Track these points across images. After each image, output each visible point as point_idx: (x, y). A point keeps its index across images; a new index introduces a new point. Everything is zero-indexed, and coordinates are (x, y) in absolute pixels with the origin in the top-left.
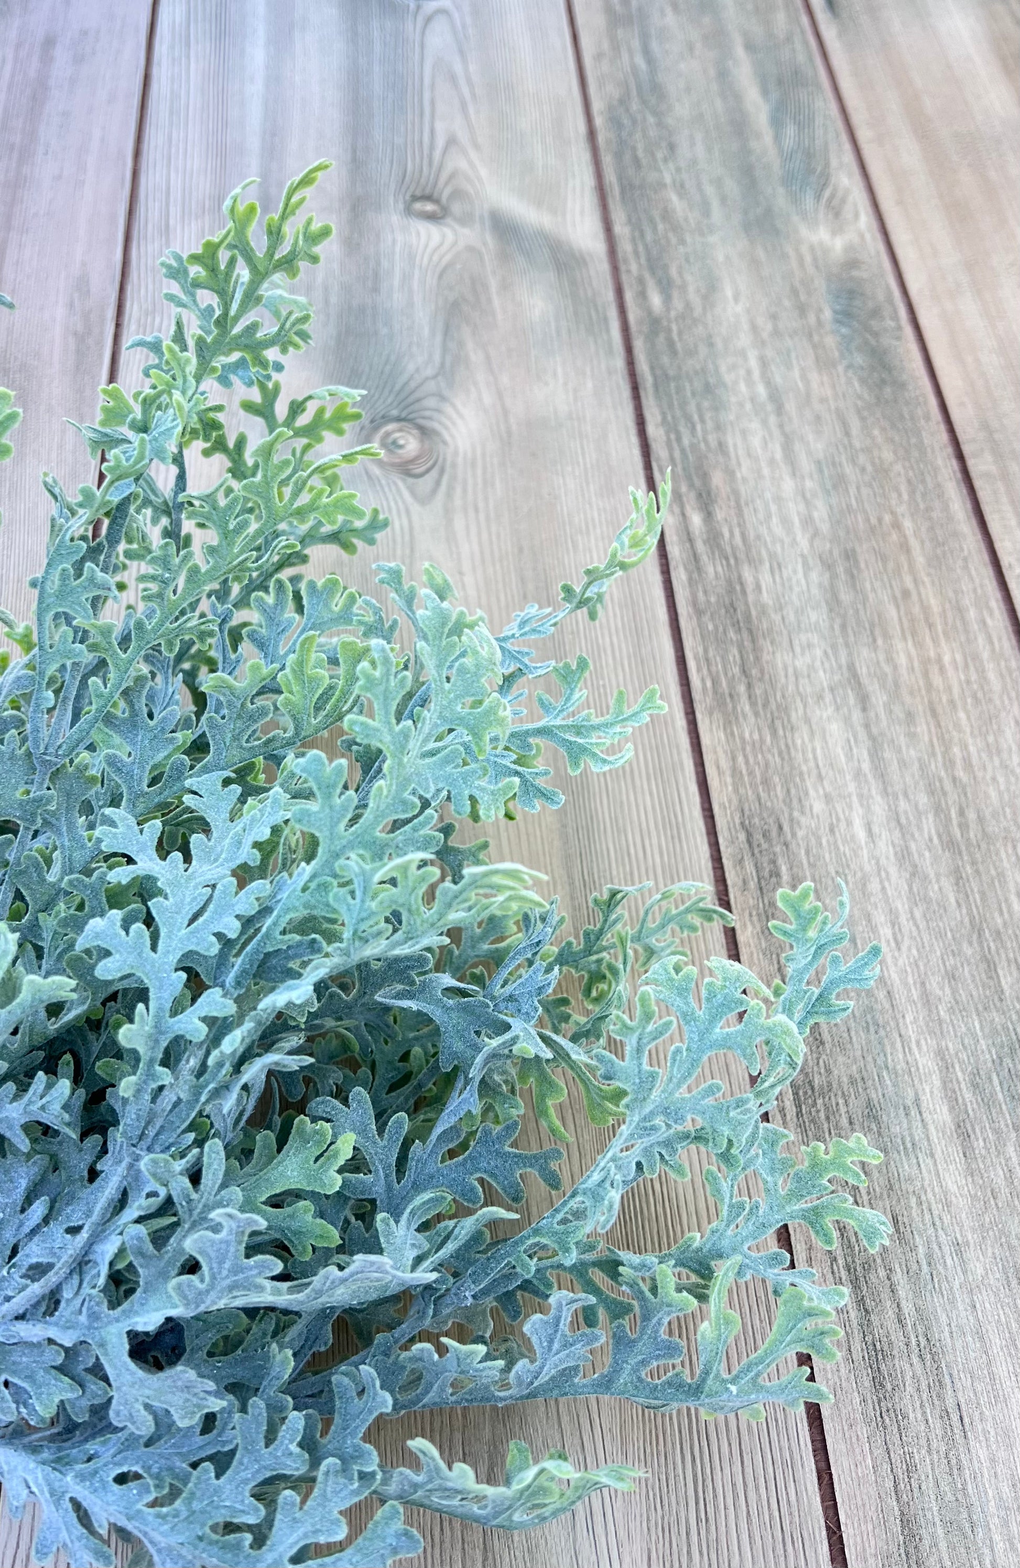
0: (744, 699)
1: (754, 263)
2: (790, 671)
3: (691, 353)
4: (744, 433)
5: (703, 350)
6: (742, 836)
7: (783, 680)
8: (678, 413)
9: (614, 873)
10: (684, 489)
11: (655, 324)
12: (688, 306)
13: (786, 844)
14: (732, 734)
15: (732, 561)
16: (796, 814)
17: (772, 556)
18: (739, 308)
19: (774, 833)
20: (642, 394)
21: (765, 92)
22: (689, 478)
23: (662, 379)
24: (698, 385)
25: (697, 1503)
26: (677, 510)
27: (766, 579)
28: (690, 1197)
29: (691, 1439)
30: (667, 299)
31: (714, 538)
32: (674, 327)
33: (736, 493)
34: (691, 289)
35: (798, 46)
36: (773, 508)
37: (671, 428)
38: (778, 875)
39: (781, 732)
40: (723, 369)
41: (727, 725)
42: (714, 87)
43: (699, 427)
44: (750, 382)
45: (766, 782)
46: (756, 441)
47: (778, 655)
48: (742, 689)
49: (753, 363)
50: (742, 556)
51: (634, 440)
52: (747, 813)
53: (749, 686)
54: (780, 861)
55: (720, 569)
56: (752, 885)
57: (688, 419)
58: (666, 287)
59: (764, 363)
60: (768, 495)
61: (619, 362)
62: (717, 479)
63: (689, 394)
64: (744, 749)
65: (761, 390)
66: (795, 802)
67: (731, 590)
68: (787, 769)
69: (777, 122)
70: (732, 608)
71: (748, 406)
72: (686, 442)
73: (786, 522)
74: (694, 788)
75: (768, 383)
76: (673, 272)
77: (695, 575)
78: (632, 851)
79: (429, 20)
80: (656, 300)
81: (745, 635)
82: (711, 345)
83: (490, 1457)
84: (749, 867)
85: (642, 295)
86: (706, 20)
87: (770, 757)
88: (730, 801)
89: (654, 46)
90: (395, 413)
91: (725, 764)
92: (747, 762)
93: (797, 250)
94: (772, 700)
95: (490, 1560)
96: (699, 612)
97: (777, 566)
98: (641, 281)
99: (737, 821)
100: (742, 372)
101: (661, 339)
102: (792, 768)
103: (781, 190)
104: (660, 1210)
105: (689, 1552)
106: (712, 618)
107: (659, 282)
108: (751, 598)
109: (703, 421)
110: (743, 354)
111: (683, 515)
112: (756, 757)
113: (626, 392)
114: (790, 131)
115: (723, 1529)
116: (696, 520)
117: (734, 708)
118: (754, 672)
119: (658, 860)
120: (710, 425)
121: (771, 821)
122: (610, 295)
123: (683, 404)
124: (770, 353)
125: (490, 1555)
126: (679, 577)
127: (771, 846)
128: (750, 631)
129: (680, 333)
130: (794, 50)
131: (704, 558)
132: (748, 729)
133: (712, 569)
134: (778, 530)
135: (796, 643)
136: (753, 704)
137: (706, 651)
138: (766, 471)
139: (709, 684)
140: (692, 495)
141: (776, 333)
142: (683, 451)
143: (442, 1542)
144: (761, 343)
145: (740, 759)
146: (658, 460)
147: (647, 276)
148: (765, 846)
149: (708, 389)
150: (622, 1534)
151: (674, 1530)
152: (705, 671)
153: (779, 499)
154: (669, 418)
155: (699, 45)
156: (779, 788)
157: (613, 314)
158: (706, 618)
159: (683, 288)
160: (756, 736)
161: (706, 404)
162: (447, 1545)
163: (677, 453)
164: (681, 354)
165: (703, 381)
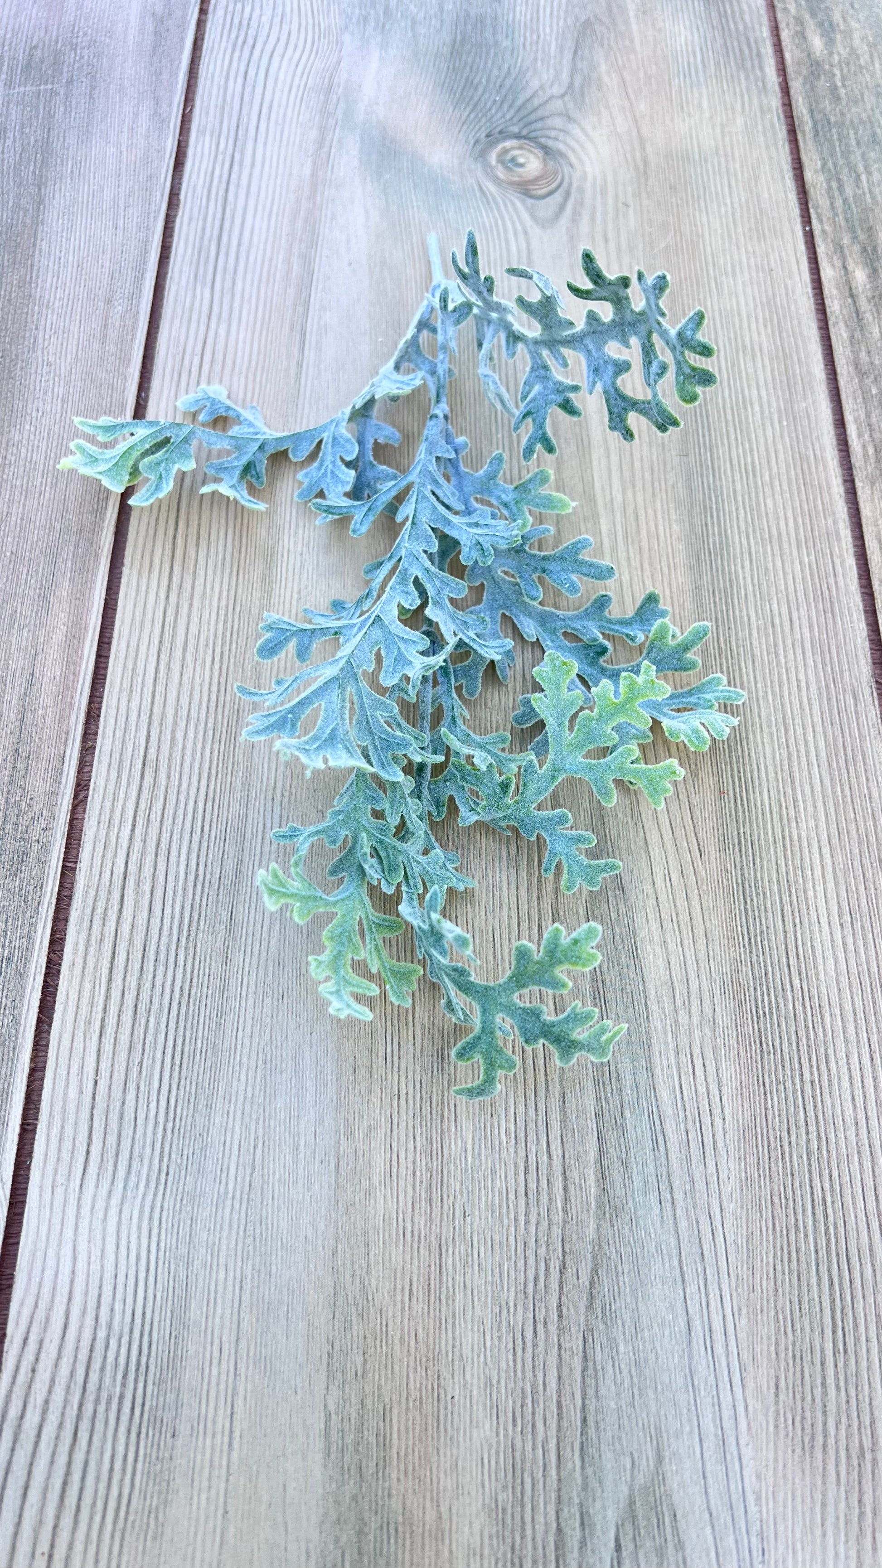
3: (857, 100)
8: (841, 162)
9: (755, 643)
10: (846, 241)
11: (815, 68)
12: (853, 51)
20: (800, 136)
22: (852, 230)
23: (821, 126)
24: (864, 134)
25: (834, 1332)
26: (838, 263)
28: (835, 999)
29: (830, 1262)
30: (830, 43)
32: (837, 72)
34: (856, 36)
37: (833, 177)
43: (864, 178)
51: (790, 183)
57: (852, 168)
58: (828, 30)
61: (775, 101)
63: (853, 142)
72: (849, 191)
74: (851, 562)
76: (837, 17)
77: (857, 334)
78: (777, 621)
80: (817, 43)
83: (594, 1258)
85: (801, 35)
90: (515, 129)
95: (591, 1371)
96: (862, 374)
98: (799, 21)
101: (823, 83)
104: (799, 1008)
105: (824, 1385)
107: (821, 25)
109: (869, 173)
111: (845, 268)
113: (782, 133)
115: (864, 1364)
116: (860, 274)
119: (807, 633)
122: (766, 32)
123: (847, 153)
125: (590, 1364)
126: (840, 334)
129: (843, 79)
131: (868, 316)
137: (868, 416)
139: (871, 448)
140: (856, 248)
142: (845, 201)
143: (535, 1346)
146: (817, 207)
147: (807, 17)
150: (745, 1356)
151: (807, 1358)
152: (867, 437)
154: (830, 165)
157: (768, 50)
158: (868, 381)
159: (848, 34)
162: (541, 1349)
163: (839, 203)
164: (844, 102)
165: (869, 132)
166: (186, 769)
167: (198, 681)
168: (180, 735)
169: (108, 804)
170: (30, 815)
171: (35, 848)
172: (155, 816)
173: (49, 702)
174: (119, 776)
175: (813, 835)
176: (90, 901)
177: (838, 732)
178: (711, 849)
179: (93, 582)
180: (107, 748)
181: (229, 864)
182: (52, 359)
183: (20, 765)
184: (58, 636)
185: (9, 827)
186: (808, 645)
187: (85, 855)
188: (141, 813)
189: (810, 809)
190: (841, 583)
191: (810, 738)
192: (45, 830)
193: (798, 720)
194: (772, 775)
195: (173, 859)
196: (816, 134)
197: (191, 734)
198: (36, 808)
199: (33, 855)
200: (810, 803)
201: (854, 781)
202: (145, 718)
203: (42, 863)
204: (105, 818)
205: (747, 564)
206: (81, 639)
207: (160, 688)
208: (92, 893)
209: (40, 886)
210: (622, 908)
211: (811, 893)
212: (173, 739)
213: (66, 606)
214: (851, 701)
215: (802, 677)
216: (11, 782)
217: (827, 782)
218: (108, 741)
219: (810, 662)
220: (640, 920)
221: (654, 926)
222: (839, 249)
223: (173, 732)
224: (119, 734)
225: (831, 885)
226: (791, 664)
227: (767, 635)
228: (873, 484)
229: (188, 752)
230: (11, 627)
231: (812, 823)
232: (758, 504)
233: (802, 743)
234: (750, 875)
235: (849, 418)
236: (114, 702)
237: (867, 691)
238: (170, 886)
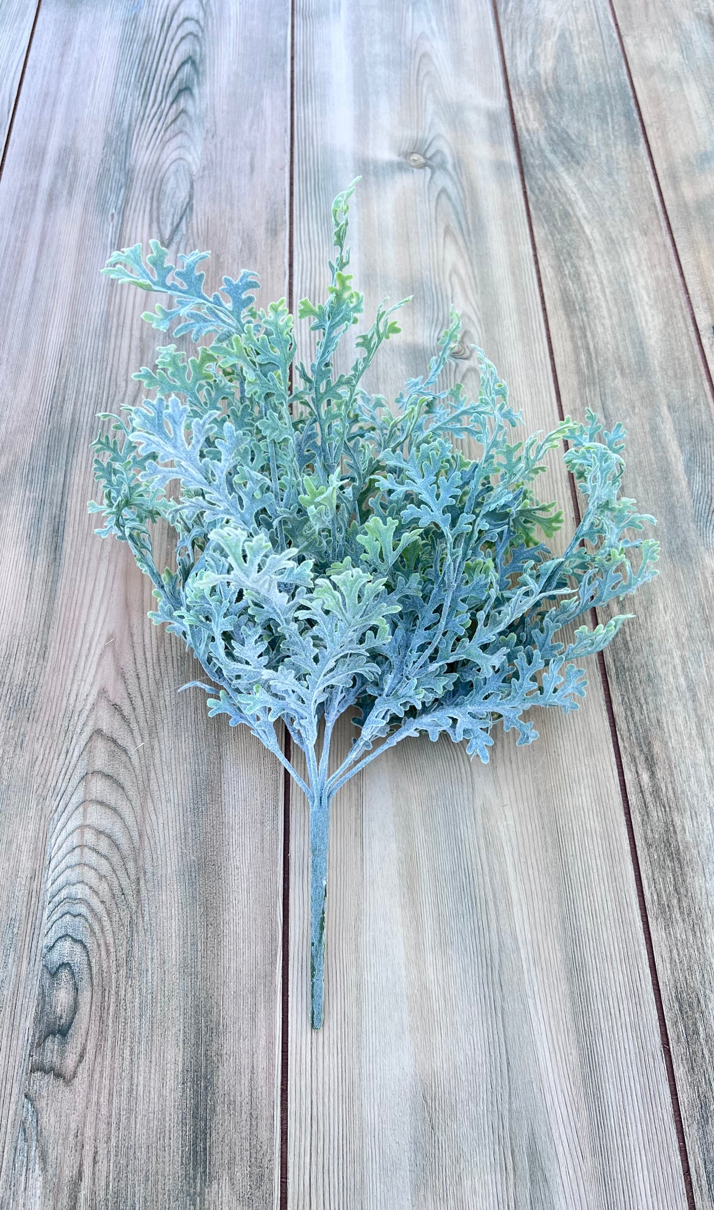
0: (676, 910)
1: (676, 581)
2: (704, 890)
3: (638, 651)
4: (672, 713)
5: (646, 649)
6: (676, 1006)
7: (699, 897)
8: (632, 696)
9: (603, 1026)
10: (637, 754)
13: (702, 1013)
14: (670, 933)
15: (668, 809)
16: (708, 992)
17: (692, 807)
18: (667, 618)
19: (695, 1005)
21: (681, 446)
22: (639, 745)
24: (643, 675)
26: (633, 769)
27: (688, 823)
31: (656, 791)
33: (668, 758)
35: (703, 408)
36: (692, 771)
37: (628, 708)
38: (698, 1034)
39: (698, 935)
40: (659, 665)
41: (667, 927)
42: (649, 440)
43: (644, 707)
44: (676, 677)
45: (690, 968)
46: (680, 721)
47: (696, 879)
48: (675, 902)
49: (677, 661)
50: (673, 805)
51: (605, 714)
52: (679, 989)
53: (679, 900)
54: (699, 1024)
55: (660, 814)
56: (683, 1039)
57: (638, 701)
59: (684, 662)
60: (688, 761)
62: (657, 747)
63: (638, 682)
64: (677, 945)
65: (682, 680)
66: (707, 983)
67: (667, 831)
68: (702, 960)
69: (689, 471)
70: (668, 843)
71: (675, 693)
72: (637, 718)
73: (699, 781)
74: (648, 971)
75: (686, 677)
77: (645, 818)
78: (612, 1013)
79: (464, 377)
81: (676, 863)
82: (651, 645)
84: (681, 1027)
86: (642, 383)
87: (692, 951)
88: (669, 981)
89: (609, 402)
91: (666, 956)
92: (679, 955)
93: (703, 574)
94: (693, 911)
96: (649, 846)
97: (695, 815)
99: (674, 995)
100: (670, 666)
102: (705, 960)
103: (692, 525)
106: (656, 850)
108: (679, 837)
109: (647, 703)
110: (670, 653)
111: (637, 772)
112: (684, 950)
113: (599, 679)
114: (698, 477)
116: (645, 777)
117: (671, 915)
118: (682, 890)
119: (628, 1020)
120: (652, 706)
121: (693, 996)
123: (634, 690)
124: (688, 654)
127: (693, 1013)
128: (679, 859)
129: (631, 635)
130: (699, 411)
131: (651, 805)
132: (680, 929)
133: (656, 813)
134: (695, 788)
135: (707, 871)
136: (682, 913)
137: (653, 872)
138: (686, 744)
139: (655, 897)
140: (642, 758)
141: (691, 638)
142: (635, 724)
144: (682, 647)
145: (675, 951)
148: (690, 1013)
149: (650, 678)
153: (695, 765)
154: (626, 699)
155: (638, 404)
156: (697, 973)
158: (652, 850)
160: (684, 937)
161: (648, 690)
163: (632, 727)
164: (632, 652)
165: (646, 673)
166: (332, 1121)
167: (331, 1066)
168: (326, 1100)
169: (297, 1144)
170: (262, 1152)
171: (267, 1171)
172: (320, 1150)
173: (263, 1083)
174: (301, 1127)
175: (636, 1143)
176: (296, 1202)
177: (646, 1080)
178: (588, 1155)
179: (276, 1008)
180: (293, 1110)
181: (358, 1179)
182: (238, 864)
183: (254, 1123)
184: (263, 1043)
185: (253, 1160)
186: (629, 1026)
187: (290, 1175)
188: (313, 1148)
189: (634, 1128)
190: (643, 986)
191: (632, 1084)
192: (270, 1161)
193: (626, 1074)
194: (615, 1108)
195: (331, 1175)
196: (618, 677)
197: (332, 1099)
198: (265, 1148)
199: (266, 1176)
200: (634, 1125)
201: (655, 1109)
202: (309, 1090)
203: (271, 1181)
204: (297, 1153)
205: (596, 975)
206: (273, 1044)
207: (314, 1072)
208: (296, 1197)
209: (271, 1194)
210: (547, 1192)
211: (636, 1178)
212: (323, 1102)
213: (264, 1023)
214: (651, 1060)
215: (627, 1047)
216: (251, 1133)
217: (642, 1111)
218: (293, 1105)
219: (630, 1037)
220: (556, 1199)
221: (563, 1201)
222: (634, 759)
223: (323, 1098)
224: (298, 1101)
225: (646, 1173)
226: (621, 1038)
227: (608, 1020)
228: (657, 919)
229: (332, 1109)
230: (240, 1039)
231: (635, 1136)
232: (599, 936)
233: (628, 1087)
234: (607, 1170)
235: (643, 876)
236: (293, 1081)
237: (659, 1054)
238: (332, 1190)
